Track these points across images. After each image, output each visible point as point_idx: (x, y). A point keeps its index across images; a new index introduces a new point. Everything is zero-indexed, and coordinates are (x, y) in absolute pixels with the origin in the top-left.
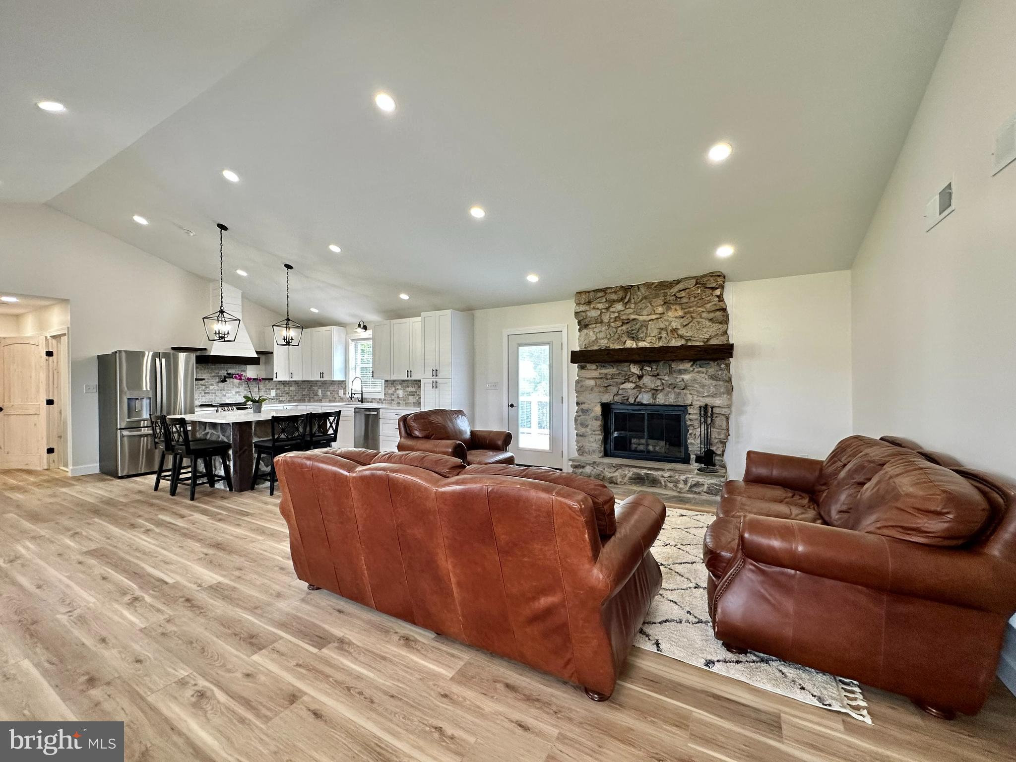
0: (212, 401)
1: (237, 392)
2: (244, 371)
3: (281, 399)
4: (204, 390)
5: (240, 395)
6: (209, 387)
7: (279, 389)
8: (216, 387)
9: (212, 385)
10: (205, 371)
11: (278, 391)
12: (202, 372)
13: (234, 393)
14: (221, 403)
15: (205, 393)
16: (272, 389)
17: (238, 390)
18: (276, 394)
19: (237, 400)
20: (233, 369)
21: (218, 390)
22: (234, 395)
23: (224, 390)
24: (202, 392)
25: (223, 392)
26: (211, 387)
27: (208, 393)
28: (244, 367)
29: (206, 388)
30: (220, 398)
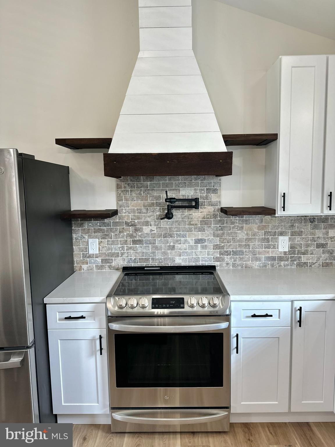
0: (147, 260)
1: (198, 241)
2: (215, 191)
3: (304, 259)
4: (131, 236)
5: (203, 247)
6: (140, 230)
7: (300, 233)
8: (154, 228)
9: (147, 224)
10: (134, 195)
11: (298, 240)
12: (128, 196)
13: (192, 243)
14: (163, 264)
15: (135, 242)
16: (282, 234)
17: (200, 235)
18: (292, 247)
19: (197, 260)
20: (190, 185)
21: (160, 236)
22: (191, 247)
23: (171, 236)
24: (129, 239)
25: (170, 239)
26: (146, 230)
27: (140, 242)
28: (213, 180)
29: (136, 230)
30: (165, 253)
